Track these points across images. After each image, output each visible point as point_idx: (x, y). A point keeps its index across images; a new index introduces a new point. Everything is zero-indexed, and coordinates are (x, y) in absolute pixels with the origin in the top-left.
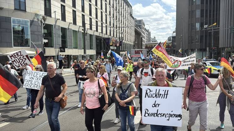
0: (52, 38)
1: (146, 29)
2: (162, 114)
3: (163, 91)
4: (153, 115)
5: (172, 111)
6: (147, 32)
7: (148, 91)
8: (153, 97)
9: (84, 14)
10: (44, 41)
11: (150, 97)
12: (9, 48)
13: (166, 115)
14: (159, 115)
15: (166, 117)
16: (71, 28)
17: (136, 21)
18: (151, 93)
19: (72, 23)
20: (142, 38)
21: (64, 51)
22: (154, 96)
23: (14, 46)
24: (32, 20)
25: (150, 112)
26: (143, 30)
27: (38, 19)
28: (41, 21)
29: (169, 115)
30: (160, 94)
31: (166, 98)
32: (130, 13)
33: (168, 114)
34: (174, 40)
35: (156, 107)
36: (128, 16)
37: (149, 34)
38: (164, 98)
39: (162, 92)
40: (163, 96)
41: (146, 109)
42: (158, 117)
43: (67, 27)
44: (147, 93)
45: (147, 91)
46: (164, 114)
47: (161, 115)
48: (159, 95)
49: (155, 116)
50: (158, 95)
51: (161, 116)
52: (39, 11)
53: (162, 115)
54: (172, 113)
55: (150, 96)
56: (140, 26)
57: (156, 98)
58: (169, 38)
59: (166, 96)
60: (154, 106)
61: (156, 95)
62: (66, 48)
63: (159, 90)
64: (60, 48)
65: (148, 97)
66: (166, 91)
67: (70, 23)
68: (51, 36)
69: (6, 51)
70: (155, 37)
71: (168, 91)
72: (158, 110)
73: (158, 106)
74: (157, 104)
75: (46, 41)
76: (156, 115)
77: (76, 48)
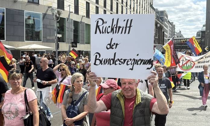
0: (64, 32)
1: (169, 21)
2: (122, 59)
3: (124, 20)
4: (108, 61)
5: (138, 55)
6: (170, 25)
7: (100, 22)
8: (108, 33)
9: (97, 6)
10: (58, 36)
11: (103, 33)
12: (21, 42)
13: (128, 62)
14: (118, 62)
15: (127, 64)
16: (84, 22)
17: (157, 12)
18: (105, 25)
19: (85, 16)
20: (164, 32)
21: (76, 47)
22: (109, 30)
23: (26, 40)
24: (44, 13)
25: (103, 57)
26: (166, 23)
27: (53, 13)
28: (56, 15)
29: (133, 62)
30: (120, 27)
31: (129, 33)
32: (150, 3)
33: (131, 60)
34: (203, 35)
35: (113, 48)
36: (148, 6)
37: (173, 27)
38: (125, 33)
39: (122, 24)
40: (124, 29)
41: (97, 53)
42: (116, 64)
43: (79, 20)
44: (98, 26)
45: (98, 22)
46: (125, 60)
47: (120, 62)
48: (118, 28)
49: (110, 64)
50: (116, 28)
51: (120, 64)
52: (52, 4)
53: (122, 61)
54: (137, 58)
55: (104, 31)
56: (161, 18)
57: (113, 33)
58: (198, 32)
59: (128, 29)
60: (109, 47)
61: (112, 29)
62: (78, 43)
63: (118, 19)
64: (72, 43)
65: (101, 33)
66: (128, 20)
67: (83, 16)
68: (63, 30)
69: (18, 45)
70: (180, 32)
71: (131, 20)
72: (115, 54)
73: (116, 48)
74: (114, 44)
75: (60, 36)
76: (112, 61)
77: (88, 43)
